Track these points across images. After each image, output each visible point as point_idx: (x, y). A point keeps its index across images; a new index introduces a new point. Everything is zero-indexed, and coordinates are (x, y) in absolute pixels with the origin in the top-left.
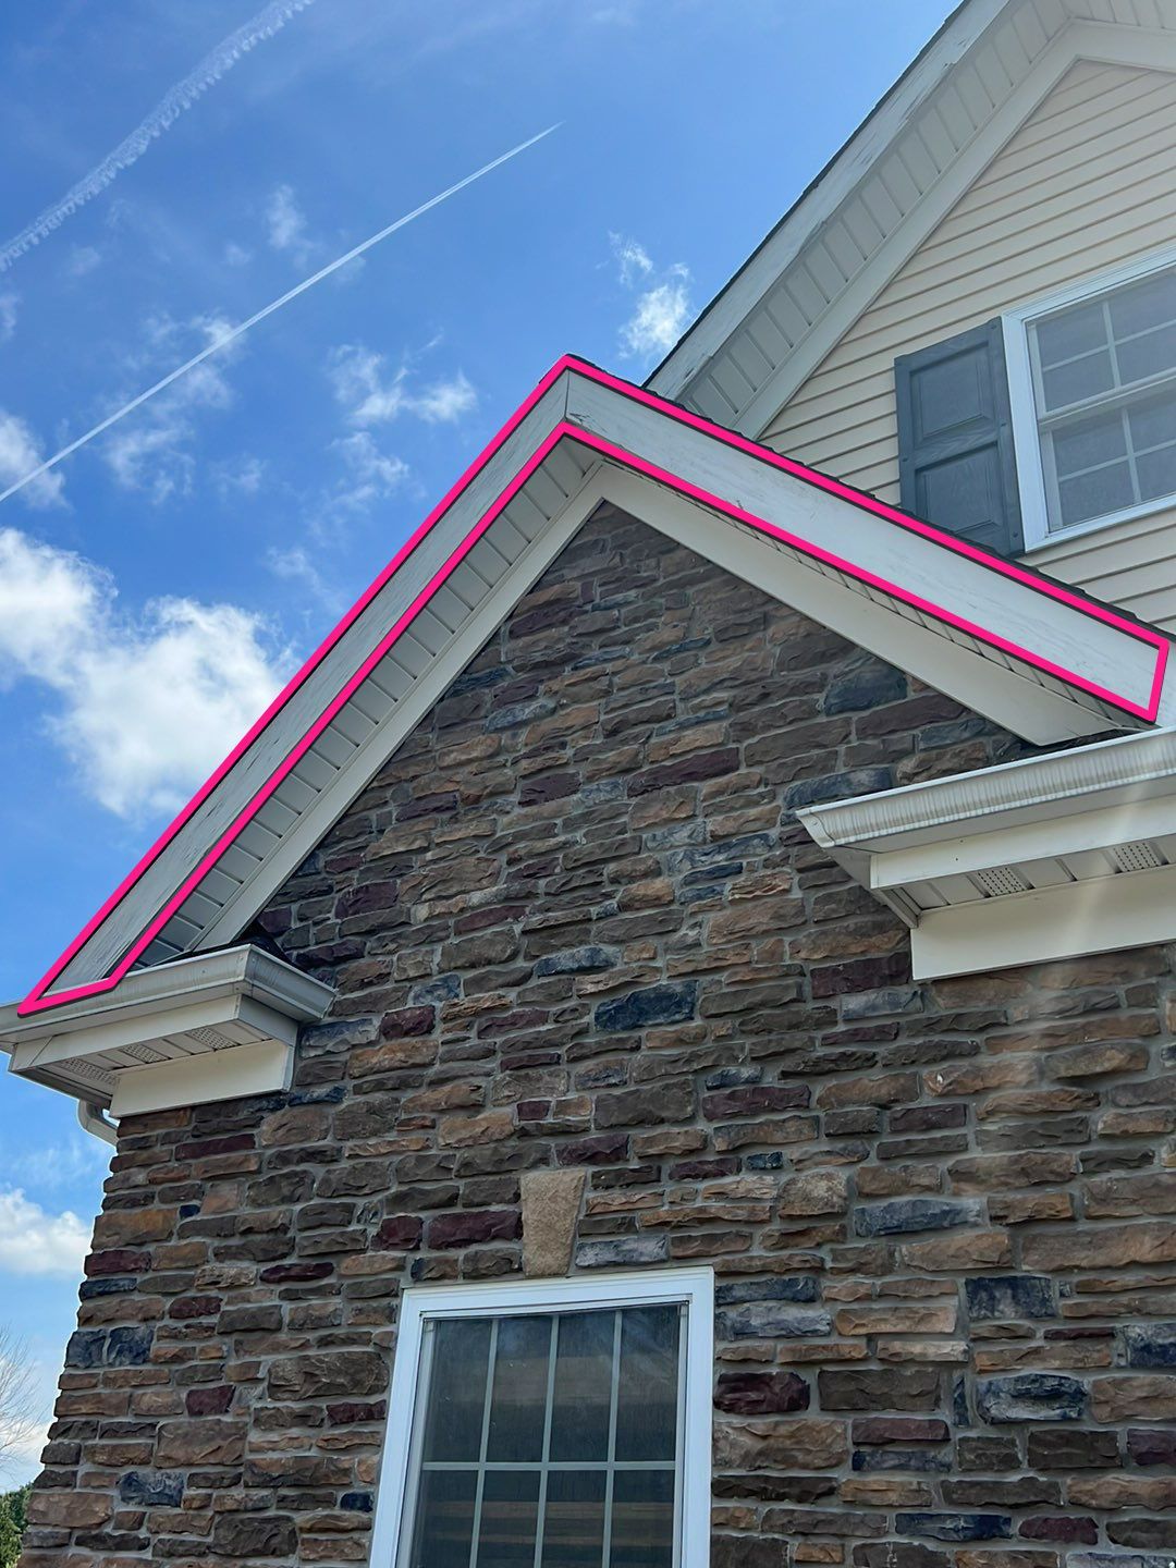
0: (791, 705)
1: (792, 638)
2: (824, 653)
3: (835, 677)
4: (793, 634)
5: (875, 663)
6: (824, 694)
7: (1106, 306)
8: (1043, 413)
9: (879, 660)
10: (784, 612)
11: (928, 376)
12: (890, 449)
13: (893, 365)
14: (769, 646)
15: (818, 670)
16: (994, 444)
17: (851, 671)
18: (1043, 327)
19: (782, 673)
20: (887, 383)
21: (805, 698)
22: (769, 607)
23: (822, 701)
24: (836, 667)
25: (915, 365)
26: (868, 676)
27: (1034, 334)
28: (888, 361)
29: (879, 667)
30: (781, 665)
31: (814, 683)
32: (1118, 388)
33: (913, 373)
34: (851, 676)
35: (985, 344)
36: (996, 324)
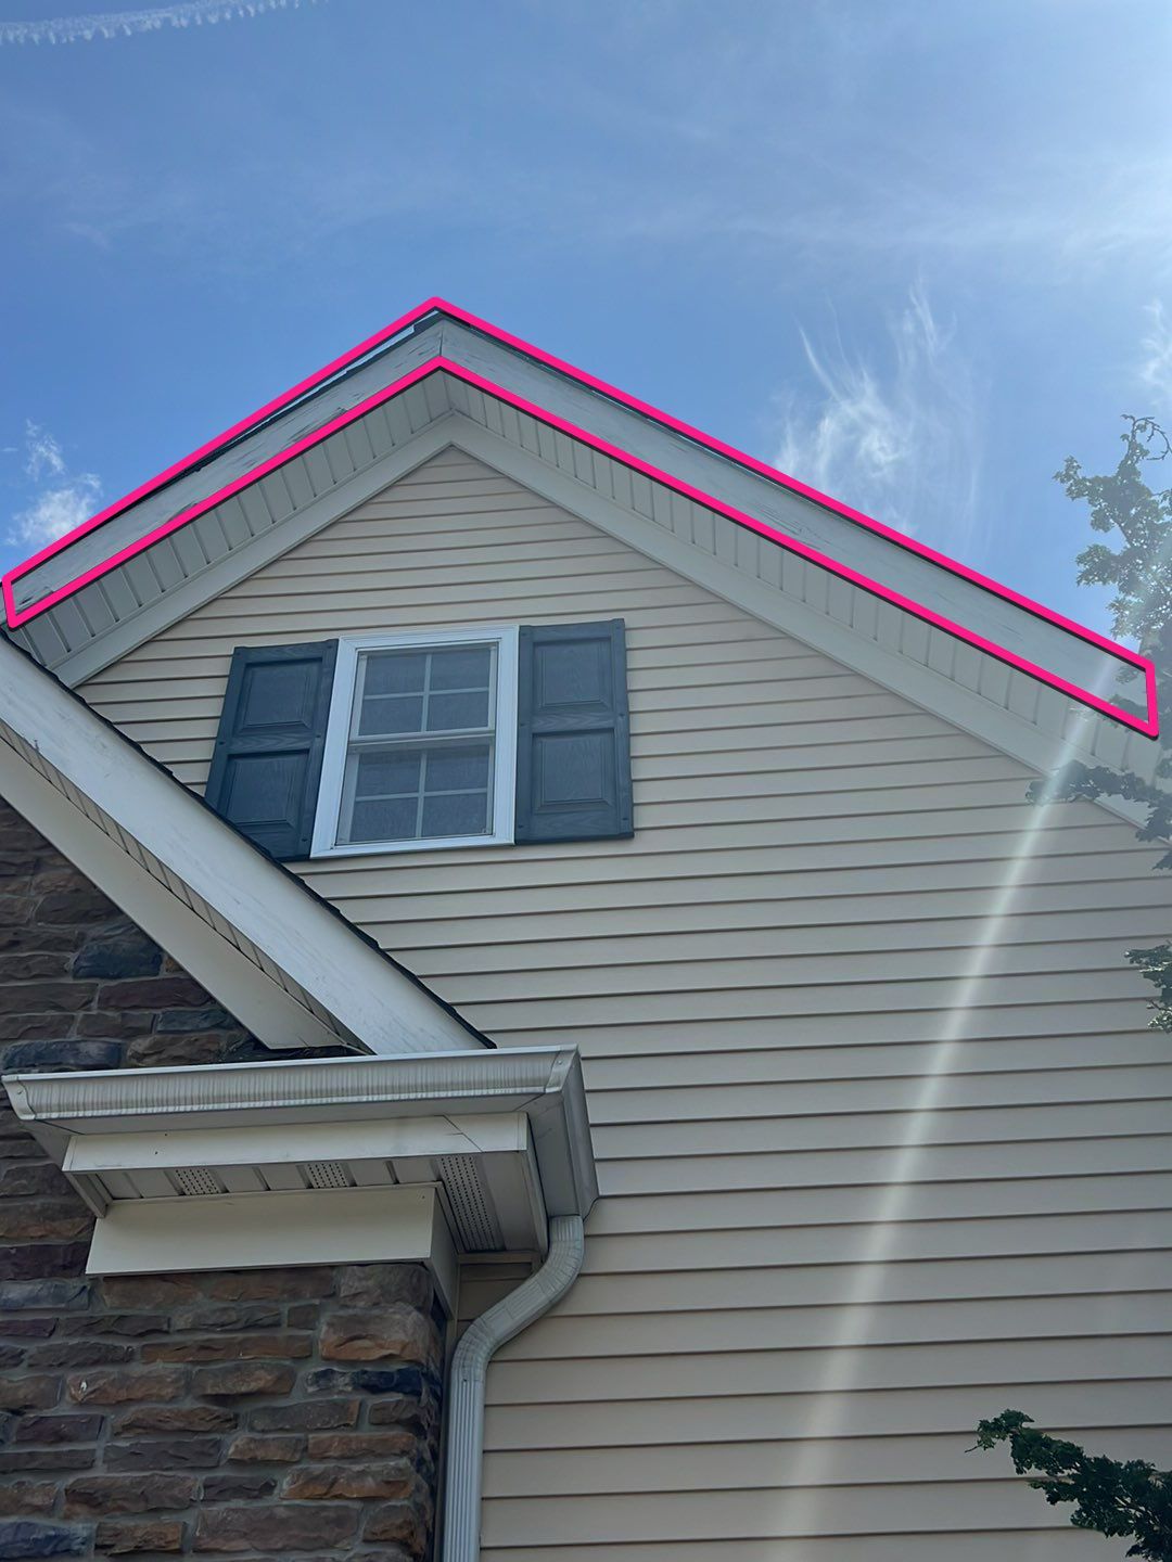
0: (40, 959)
1: (59, 890)
2: (87, 912)
3: (94, 939)
4: (61, 886)
5: (136, 934)
6: (77, 953)
7: (429, 659)
8: (355, 736)
9: (141, 932)
10: (59, 862)
11: (260, 672)
12: (210, 729)
13: (232, 653)
14: (33, 893)
15: (78, 928)
16: (306, 751)
17: (110, 937)
18: (374, 660)
19: (40, 924)
20: (223, 667)
21: (55, 954)
22: (45, 853)
23: (72, 961)
24: (96, 930)
25: (253, 658)
26: (126, 945)
27: (364, 664)
28: (228, 648)
29: (139, 938)
30: (41, 915)
31: (69, 941)
32: (424, 732)
33: (249, 665)
34: (110, 941)
35: (319, 660)
36: (332, 645)
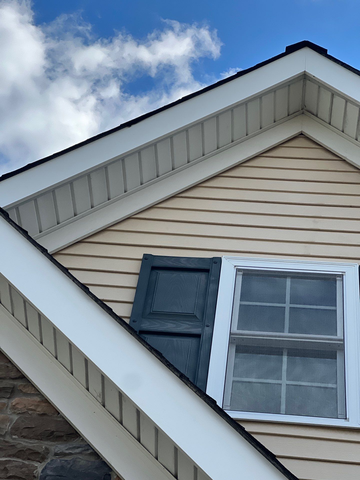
0: (15, 464)
1: (30, 412)
2: (52, 433)
3: (56, 454)
4: (32, 410)
5: (91, 454)
6: (44, 465)
8: (235, 330)
9: (96, 454)
10: (29, 390)
11: (163, 275)
13: (141, 258)
14: (9, 412)
15: (44, 445)
16: (198, 336)
17: (70, 454)
18: (247, 276)
19: (14, 437)
20: (135, 267)
21: (26, 462)
22: (18, 383)
23: (40, 470)
24: (61, 447)
25: (157, 263)
26: (82, 463)
27: (240, 278)
28: (139, 253)
29: (92, 459)
30: (15, 430)
31: (38, 453)
32: (286, 334)
33: (154, 268)
34: (68, 458)
35: (207, 271)
36: (217, 262)
